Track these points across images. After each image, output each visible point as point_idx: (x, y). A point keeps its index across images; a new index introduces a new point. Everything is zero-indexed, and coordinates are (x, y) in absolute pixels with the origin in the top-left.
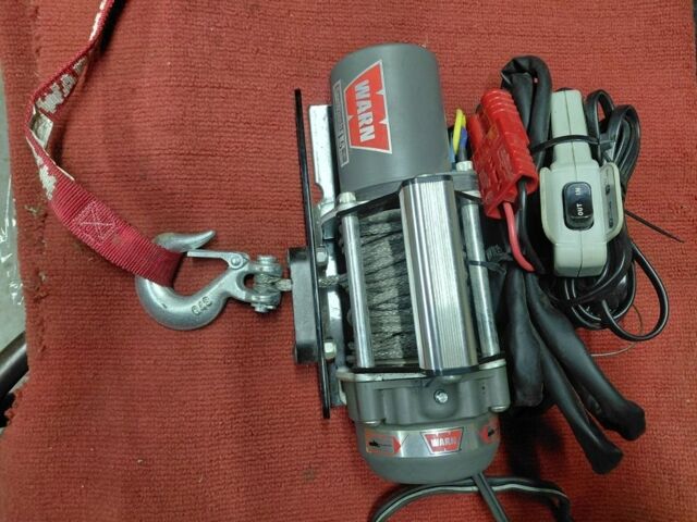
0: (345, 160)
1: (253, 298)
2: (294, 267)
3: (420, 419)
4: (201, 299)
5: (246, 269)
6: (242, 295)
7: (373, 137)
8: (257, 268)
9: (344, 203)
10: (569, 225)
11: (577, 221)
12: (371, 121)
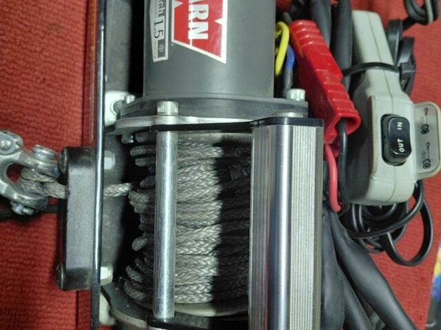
0: (161, 54)
1: (15, 196)
2: (75, 173)
5: (16, 157)
7: (205, 37)
8: (29, 161)
9: (164, 114)
10: (385, 159)
11: (395, 156)
12: (205, 16)
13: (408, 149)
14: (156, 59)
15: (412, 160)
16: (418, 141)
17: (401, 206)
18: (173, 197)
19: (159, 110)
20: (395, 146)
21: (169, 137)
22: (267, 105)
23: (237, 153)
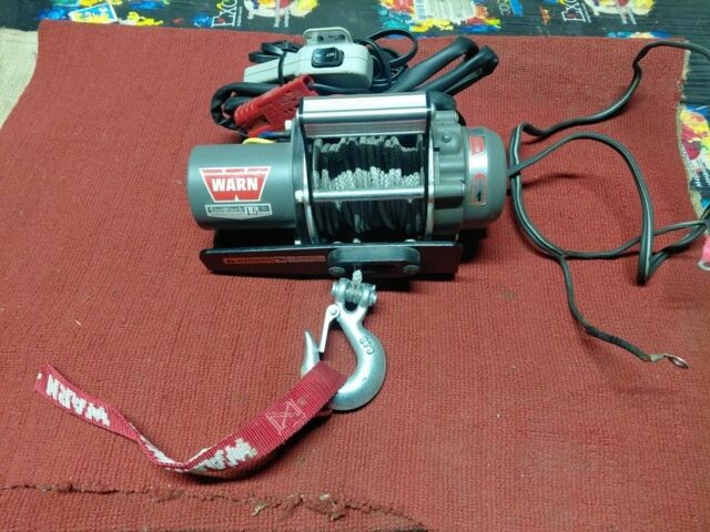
0: (267, 209)
3: (462, 154)
4: (361, 346)
5: (340, 305)
6: (361, 311)
9: (303, 198)
10: (340, 64)
11: (337, 58)
12: (243, 180)
13: (333, 50)
14: (270, 213)
15: (339, 46)
16: (328, 42)
17: (371, 51)
18: (353, 190)
19: (300, 200)
20: (331, 58)
21: (316, 194)
22: (295, 146)
23: (326, 159)
